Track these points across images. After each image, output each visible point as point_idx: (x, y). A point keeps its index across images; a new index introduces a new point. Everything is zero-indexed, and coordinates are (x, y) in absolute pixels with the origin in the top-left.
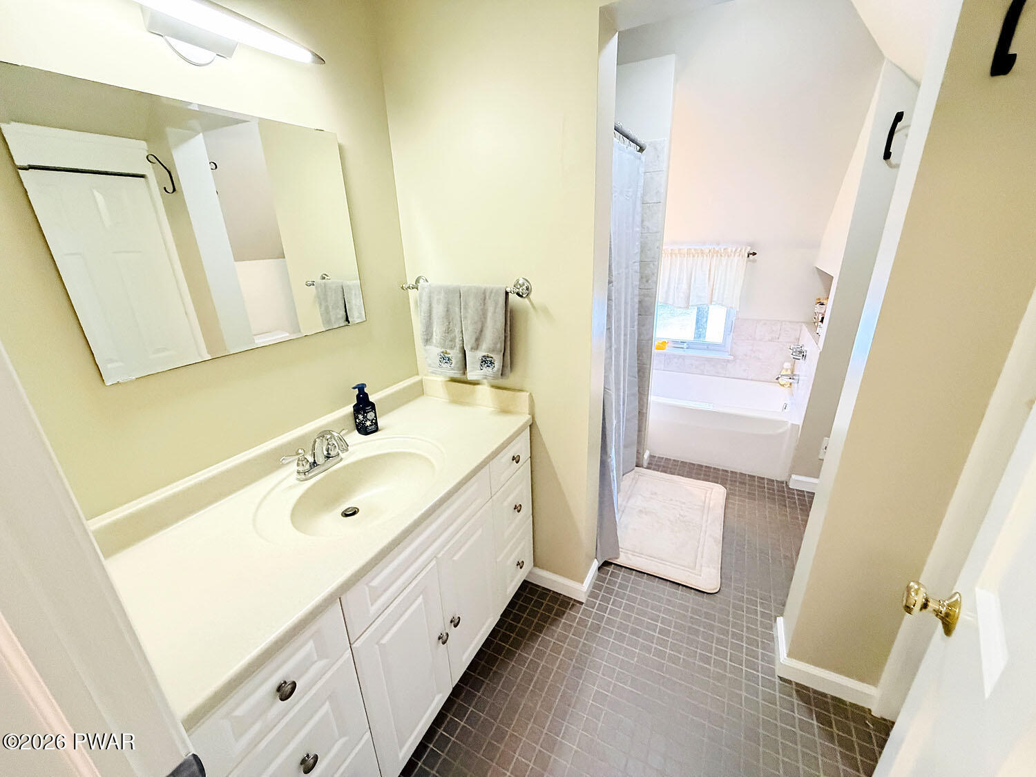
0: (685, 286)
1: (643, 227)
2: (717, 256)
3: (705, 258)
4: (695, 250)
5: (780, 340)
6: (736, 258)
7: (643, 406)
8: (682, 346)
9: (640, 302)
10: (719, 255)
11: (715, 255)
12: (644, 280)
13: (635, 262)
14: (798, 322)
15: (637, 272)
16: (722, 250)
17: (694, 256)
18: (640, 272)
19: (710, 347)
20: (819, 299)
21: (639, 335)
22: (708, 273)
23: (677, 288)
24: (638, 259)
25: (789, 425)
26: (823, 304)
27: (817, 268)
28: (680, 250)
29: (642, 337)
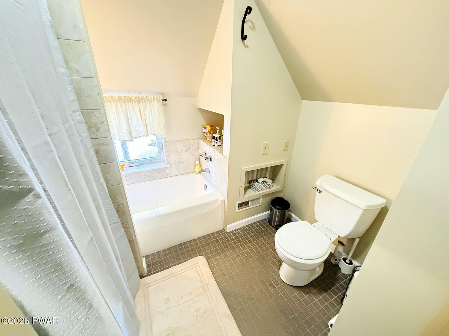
0: (125, 125)
1: (68, 68)
2: (142, 102)
3: (134, 103)
4: (124, 97)
5: (190, 150)
6: (155, 103)
7: (131, 236)
8: (135, 165)
9: (97, 152)
10: (144, 101)
11: (141, 101)
12: (94, 130)
13: (74, 112)
14: (196, 139)
15: (82, 123)
16: (145, 97)
17: (125, 102)
18: (86, 122)
19: (152, 161)
20: (204, 125)
21: (107, 182)
22: (139, 114)
23: (120, 127)
24: (77, 107)
25: (220, 201)
26: (206, 128)
27: (198, 108)
28: (112, 97)
29: (111, 183)
